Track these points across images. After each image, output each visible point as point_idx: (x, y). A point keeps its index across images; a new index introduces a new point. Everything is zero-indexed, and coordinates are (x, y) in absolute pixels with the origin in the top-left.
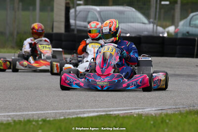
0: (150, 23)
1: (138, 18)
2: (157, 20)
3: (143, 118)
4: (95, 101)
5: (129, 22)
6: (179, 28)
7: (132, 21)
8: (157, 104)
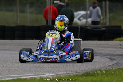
4: (9, 70)
8: (53, 71)
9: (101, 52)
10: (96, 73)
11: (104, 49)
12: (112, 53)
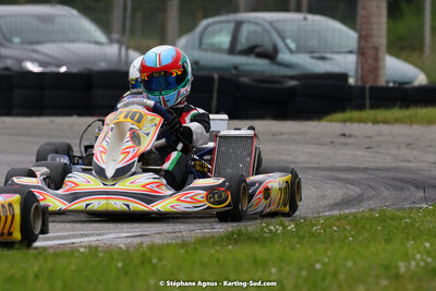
0: (111, 41)
2: (127, 34)
3: (101, 255)
5: (63, 41)
7: (72, 36)
9: (284, 157)
10: (266, 230)
11: (292, 147)
12: (318, 163)
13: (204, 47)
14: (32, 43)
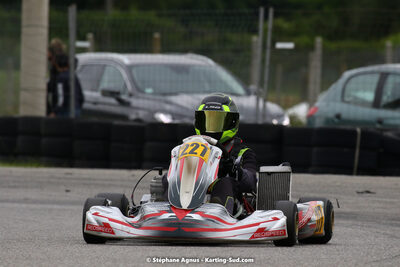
1: (221, 81)
2: (266, 86)
6: (317, 104)
13: (347, 99)
14: (165, 94)
